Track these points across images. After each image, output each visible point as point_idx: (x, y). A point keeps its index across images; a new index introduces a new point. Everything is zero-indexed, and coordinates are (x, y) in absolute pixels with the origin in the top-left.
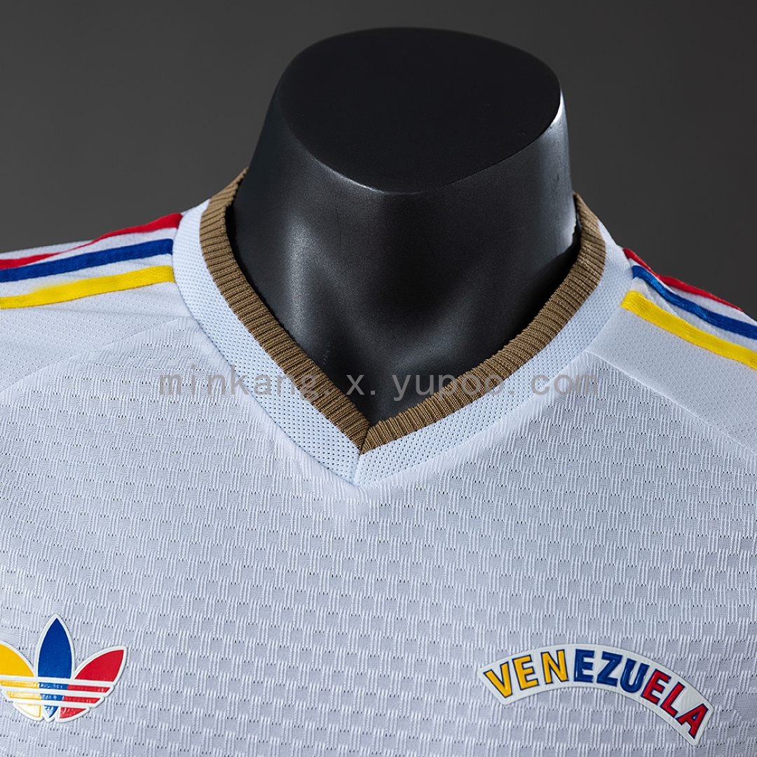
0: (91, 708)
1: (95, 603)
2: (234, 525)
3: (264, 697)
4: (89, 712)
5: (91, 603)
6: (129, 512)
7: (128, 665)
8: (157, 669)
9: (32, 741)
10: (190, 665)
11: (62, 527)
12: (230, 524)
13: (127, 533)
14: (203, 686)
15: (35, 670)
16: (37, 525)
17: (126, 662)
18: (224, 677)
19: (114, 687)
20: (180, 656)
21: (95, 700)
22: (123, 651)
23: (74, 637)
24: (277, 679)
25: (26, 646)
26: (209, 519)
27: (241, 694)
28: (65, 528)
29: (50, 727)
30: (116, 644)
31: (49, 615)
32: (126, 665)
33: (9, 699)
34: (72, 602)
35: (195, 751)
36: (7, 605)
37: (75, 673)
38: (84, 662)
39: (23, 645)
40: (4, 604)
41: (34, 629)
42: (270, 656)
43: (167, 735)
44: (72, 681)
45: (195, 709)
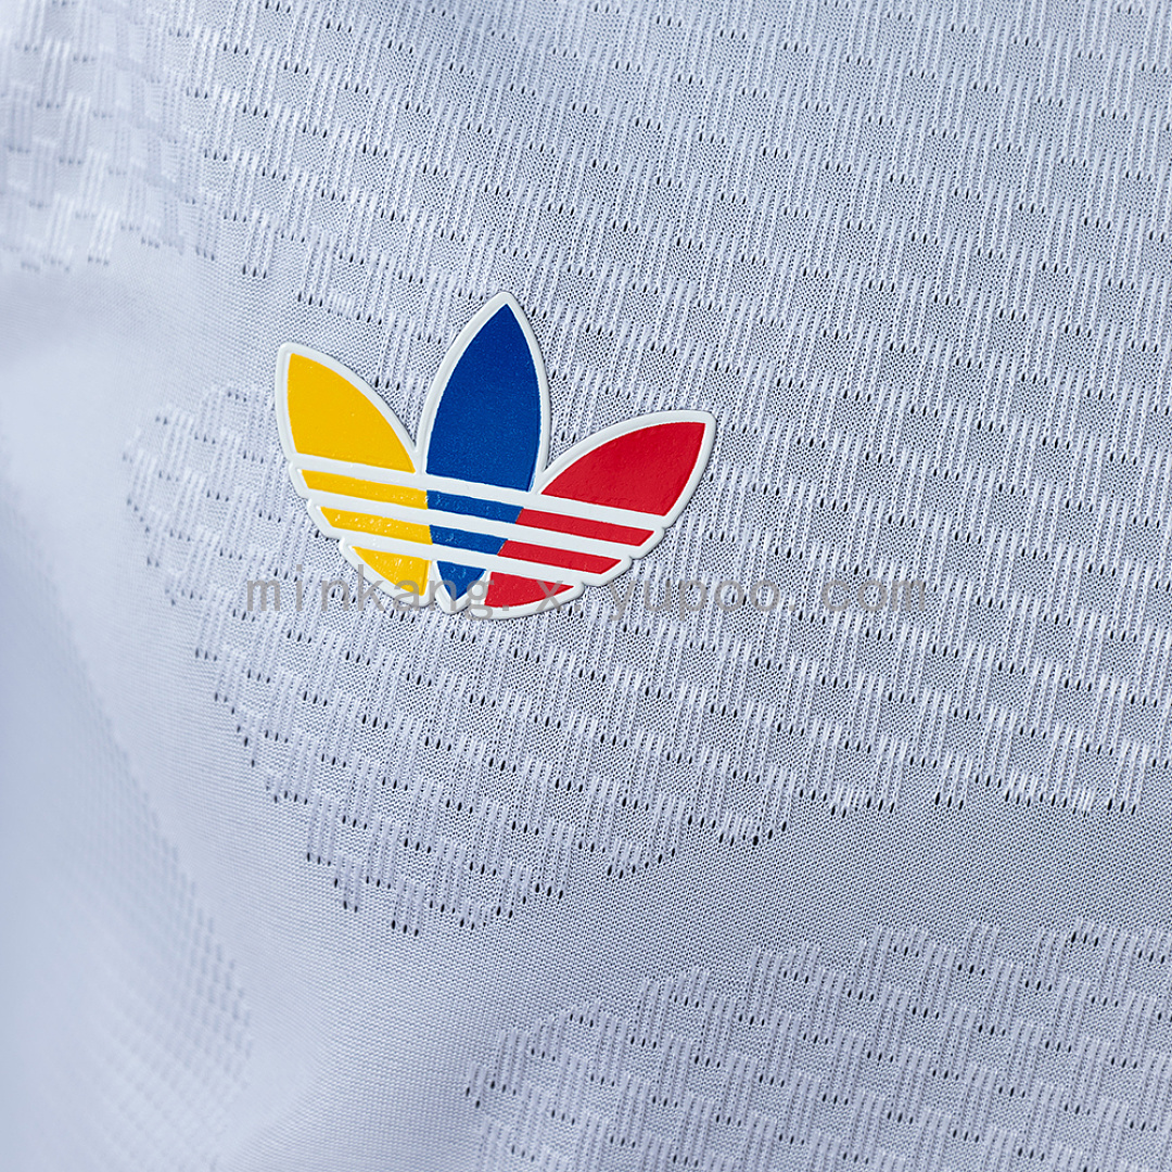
0: (586, 586)
1: (626, 274)
2: (1063, 96)
3: (1116, 617)
4: (579, 598)
5: (616, 271)
6: (746, 18)
7: (713, 470)
8: (800, 494)
9: (388, 664)
10: (901, 493)
11: (535, 40)
12: (1052, 92)
13: (735, 79)
14: (935, 562)
15: (420, 453)
16: (461, 23)
17: (710, 461)
18: (1002, 545)
19: (666, 531)
20: (873, 466)
21: (600, 564)
22: (702, 426)
23: (554, 366)
24: (1161, 567)
25: (399, 379)
26: (989, 67)
27: (1049, 600)
28: (545, 43)
29: (453, 627)
30: (682, 403)
31: (482, 291)
32: (707, 468)
33: (327, 529)
34: (559, 261)
35: (891, 754)
36: (352, 250)
37: (543, 476)
38: (577, 446)
39: (389, 375)
40: (342, 246)
41: (430, 330)
42: (1145, 497)
43: (810, 694)
44: (533, 499)
45: (905, 629)
